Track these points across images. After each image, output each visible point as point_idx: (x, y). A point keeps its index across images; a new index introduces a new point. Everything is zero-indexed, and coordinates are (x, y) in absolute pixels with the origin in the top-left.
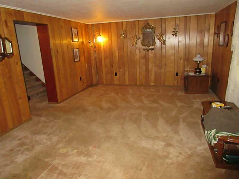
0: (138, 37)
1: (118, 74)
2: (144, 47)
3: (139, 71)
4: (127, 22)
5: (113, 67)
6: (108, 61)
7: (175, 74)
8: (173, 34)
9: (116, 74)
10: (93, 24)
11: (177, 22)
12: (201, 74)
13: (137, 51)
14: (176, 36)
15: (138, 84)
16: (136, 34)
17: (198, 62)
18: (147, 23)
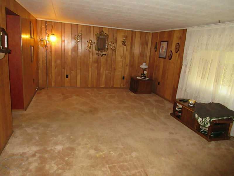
0: (92, 42)
1: (69, 76)
2: (97, 52)
3: (91, 74)
4: (82, 25)
5: (64, 69)
6: (59, 62)
7: (122, 78)
8: (122, 44)
9: (67, 76)
10: (46, 21)
11: (126, 34)
12: (145, 78)
13: (91, 55)
14: (124, 46)
15: (89, 86)
16: (91, 39)
17: (144, 69)
18: (102, 30)
